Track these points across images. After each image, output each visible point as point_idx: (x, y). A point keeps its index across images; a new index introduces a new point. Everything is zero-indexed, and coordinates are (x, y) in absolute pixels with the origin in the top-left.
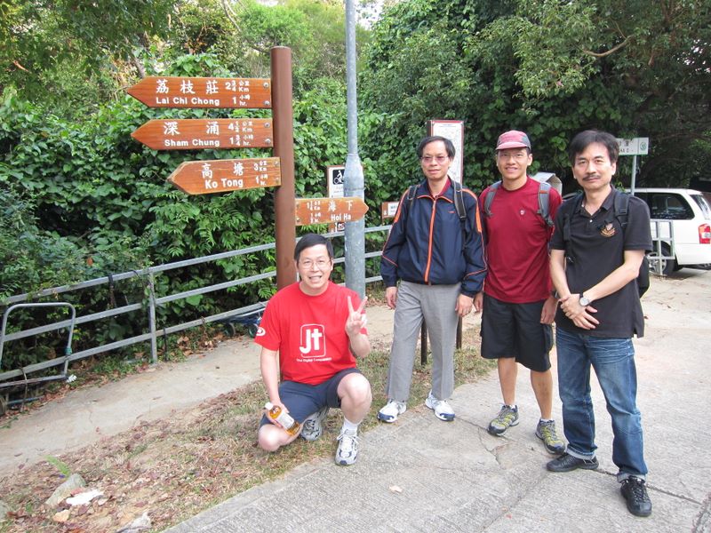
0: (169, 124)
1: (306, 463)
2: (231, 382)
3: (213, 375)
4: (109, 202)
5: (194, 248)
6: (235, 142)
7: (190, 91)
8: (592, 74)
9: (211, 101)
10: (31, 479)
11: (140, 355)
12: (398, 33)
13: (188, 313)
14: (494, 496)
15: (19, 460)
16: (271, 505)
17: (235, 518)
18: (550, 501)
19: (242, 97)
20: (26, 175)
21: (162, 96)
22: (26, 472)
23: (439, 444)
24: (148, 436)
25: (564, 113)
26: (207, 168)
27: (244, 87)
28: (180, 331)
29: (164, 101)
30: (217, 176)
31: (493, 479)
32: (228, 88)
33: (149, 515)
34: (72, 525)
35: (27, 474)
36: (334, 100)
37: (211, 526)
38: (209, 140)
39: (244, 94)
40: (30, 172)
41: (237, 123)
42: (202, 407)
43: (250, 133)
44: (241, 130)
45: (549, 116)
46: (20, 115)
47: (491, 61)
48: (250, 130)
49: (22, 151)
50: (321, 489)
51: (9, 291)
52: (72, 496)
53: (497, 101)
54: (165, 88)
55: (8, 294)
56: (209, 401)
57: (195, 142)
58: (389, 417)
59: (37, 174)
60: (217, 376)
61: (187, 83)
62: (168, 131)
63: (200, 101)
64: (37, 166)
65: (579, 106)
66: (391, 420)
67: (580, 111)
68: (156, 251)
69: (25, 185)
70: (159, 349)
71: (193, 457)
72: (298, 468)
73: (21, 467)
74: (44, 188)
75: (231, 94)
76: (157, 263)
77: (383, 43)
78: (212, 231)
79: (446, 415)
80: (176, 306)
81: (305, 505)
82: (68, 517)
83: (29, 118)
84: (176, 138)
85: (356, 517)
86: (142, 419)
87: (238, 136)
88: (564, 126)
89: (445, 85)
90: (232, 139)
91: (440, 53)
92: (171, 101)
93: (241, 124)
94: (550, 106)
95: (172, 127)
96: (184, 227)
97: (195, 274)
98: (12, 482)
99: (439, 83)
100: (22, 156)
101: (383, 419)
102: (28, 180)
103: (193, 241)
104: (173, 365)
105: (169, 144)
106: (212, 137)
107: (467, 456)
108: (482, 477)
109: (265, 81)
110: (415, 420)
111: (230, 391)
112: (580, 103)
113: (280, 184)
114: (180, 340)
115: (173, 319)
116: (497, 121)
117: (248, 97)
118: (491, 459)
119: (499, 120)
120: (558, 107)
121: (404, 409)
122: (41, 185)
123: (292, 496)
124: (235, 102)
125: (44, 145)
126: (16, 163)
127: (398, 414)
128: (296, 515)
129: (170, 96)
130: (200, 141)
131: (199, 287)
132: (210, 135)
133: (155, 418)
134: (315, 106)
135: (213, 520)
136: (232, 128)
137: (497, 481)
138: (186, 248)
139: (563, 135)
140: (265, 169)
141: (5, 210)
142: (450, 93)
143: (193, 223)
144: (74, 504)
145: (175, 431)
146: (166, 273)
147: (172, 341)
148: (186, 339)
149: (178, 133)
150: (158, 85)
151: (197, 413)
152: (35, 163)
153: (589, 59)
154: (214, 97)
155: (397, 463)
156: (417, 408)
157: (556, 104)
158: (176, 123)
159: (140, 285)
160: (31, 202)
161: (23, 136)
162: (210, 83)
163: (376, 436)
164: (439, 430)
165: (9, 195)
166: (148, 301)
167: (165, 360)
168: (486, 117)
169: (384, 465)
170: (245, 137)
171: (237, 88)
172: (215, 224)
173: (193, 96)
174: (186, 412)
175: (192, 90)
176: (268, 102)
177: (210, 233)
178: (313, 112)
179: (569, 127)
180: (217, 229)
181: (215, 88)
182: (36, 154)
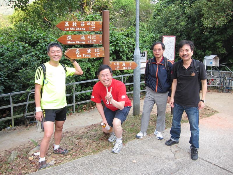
0: (69, 36)
1: (107, 149)
2: (96, 121)
3: (91, 118)
4: (64, 62)
5: (89, 77)
6: (90, 42)
7: (75, 25)
8: (230, 19)
9: (82, 29)
10: (31, 146)
11: (71, 110)
12: (163, 6)
13: (87, 98)
14: (169, 168)
15: (29, 140)
16: (91, 162)
17: (78, 165)
18: (189, 172)
19: (92, 28)
20: (40, 53)
21: (67, 27)
22: (30, 143)
23: (155, 148)
24: (67, 136)
25: (222, 34)
26: (77, 51)
27: (93, 24)
28: (84, 103)
29: (67, 29)
30: (81, 53)
31: (171, 162)
32: (88, 24)
33: (55, 161)
34: (33, 161)
35: (30, 144)
36: (143, 30)
37: (70, 167)
38: (81, 42)
39: (93, 26)
40: (42, 52)
41: (91, 36)
42: (85, 128)
43: (95, 39)
44: (92, 38)
45: (216, 35)
46: (39, 34)
47: (194, 15)
48: (95, 38)
49: (39, 45)
50: (109, 159)
51: (31, 88)
52: (36, 152)
53: (196, 29)
54: (68, 25)
55: (30, 89)
56: (88, 126)
57: (77, 42)
58: (139, 137)
59: (44, 52)
60: (92, 118)
61: (74, 23)
62: (69, 39)
63: (79, 29)
64: (44, 50)
65: (227, 31)
66: (140, 138)
67: (228, 33)
68: (77, 77)
69: (40, 56)
70: (76, 109)
71: (74, 144)
72: (104, 151)
73: (29, 142)
74: (46, 57)
75: (89, 26)
76: (77, 81)
77: (158, 10)
78: (95, 72)
79: (160, 138)
80: (83, 95)
81: (102, 164)
82: (33, 159)
83: (42, 35)
84: (71, 41)
85: (118, 169)
86: (67, 130)
87: (91, 40)
88: (221, 39)
89: (177, 24)
90: (89, 41)
91: (176, 13)
92: (69, 29)
93: (92, 37)
94: (216, 31)
95: (70, 37)
96: (86, 70)
97: (90, 85)
98: (26, 146)
99: (175, 23)
100: (39, 47)
101: (137, 137)
102: (41, 54)
103: (89, 75)
104: (80, 114)
105: (69, 43)
106: (82, 41)
107: (163, 153)
108: (167, 161)
109: (100, 22)
110: (149, 138)
111: (95, 123)
112: (228, 30)
113: (104, 56)
114: (84, 106)
115: (82, 99)
116: (196, 37)
117: (94, 27)
118: (172, 155)
119: (197, 36)
120: (219, 32)
121: (145, 134)
122: (45, 56)
123: (99, 160)
124: (90, 29)
125: (46, 44)
126: (38, 49)
127: (143, 136)
128: (98, 166)
129: (69, 27)
130: (78, 42)
131: (90, 89)
132: (82, 40)
133: (70, 130)
134: (132, 31)
135: (71, 165)
136: (89, 38)
137: (172, 163)
138: (86, 77)
139: (221, 42)
140: (99, 51)
141: (32, 63)
142: (179, 27)
143: (89, 69)
144: (36, 155)
145: (76, 135)
146: (80, 84)
147: (81, 106)
148: (86, 106)
149: (71, 39)
150: (65, 24)
151: (83, 130)
152: (43, 49)
153: (229, 14)
154: (83, 27)
155: (138, 153)
156: (150, 135)
157: (219, 31)
158: (71, 36)
159: (70, 88)
160: (40, 61)
161: (40, 41)
162: (82, 23)
163: (133, 142)
164: (156, 143)
165: (34, 59)
166: (73, 93)
167: (78, 112)
168: (192, 35)
169: (133, 153)
170: (93, 41)
171: (91, 24)
172: (96, 69)
173: (77, 27)
174: (81, 129)
175: (76, 25)
176: (101, 29)
177: (94, 72)
178: (131, 33)
179: (223, 39)
180: (96, 71)
181: (83, 25)
182: (44, 46)
